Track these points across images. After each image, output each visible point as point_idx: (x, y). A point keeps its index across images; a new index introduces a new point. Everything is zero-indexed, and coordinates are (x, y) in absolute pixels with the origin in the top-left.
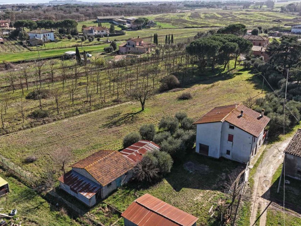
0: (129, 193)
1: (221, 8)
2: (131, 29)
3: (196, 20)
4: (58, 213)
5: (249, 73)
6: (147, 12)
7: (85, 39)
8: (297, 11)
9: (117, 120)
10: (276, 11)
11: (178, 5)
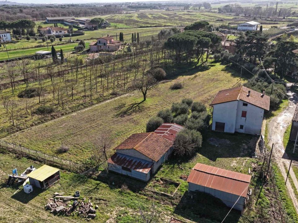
0: (173, 167)
1: (164, 9)
2: (87, 29)
3: (146, 20)
4: (120, 189)
5: (221, 64)
6: (94, 13)
7: (45, 39)
8: (233, 12)
9: (126, 110)
10: (214, 12)
11: (121, 6)
